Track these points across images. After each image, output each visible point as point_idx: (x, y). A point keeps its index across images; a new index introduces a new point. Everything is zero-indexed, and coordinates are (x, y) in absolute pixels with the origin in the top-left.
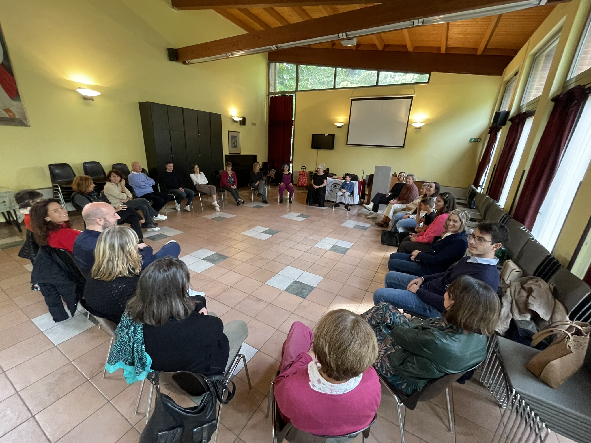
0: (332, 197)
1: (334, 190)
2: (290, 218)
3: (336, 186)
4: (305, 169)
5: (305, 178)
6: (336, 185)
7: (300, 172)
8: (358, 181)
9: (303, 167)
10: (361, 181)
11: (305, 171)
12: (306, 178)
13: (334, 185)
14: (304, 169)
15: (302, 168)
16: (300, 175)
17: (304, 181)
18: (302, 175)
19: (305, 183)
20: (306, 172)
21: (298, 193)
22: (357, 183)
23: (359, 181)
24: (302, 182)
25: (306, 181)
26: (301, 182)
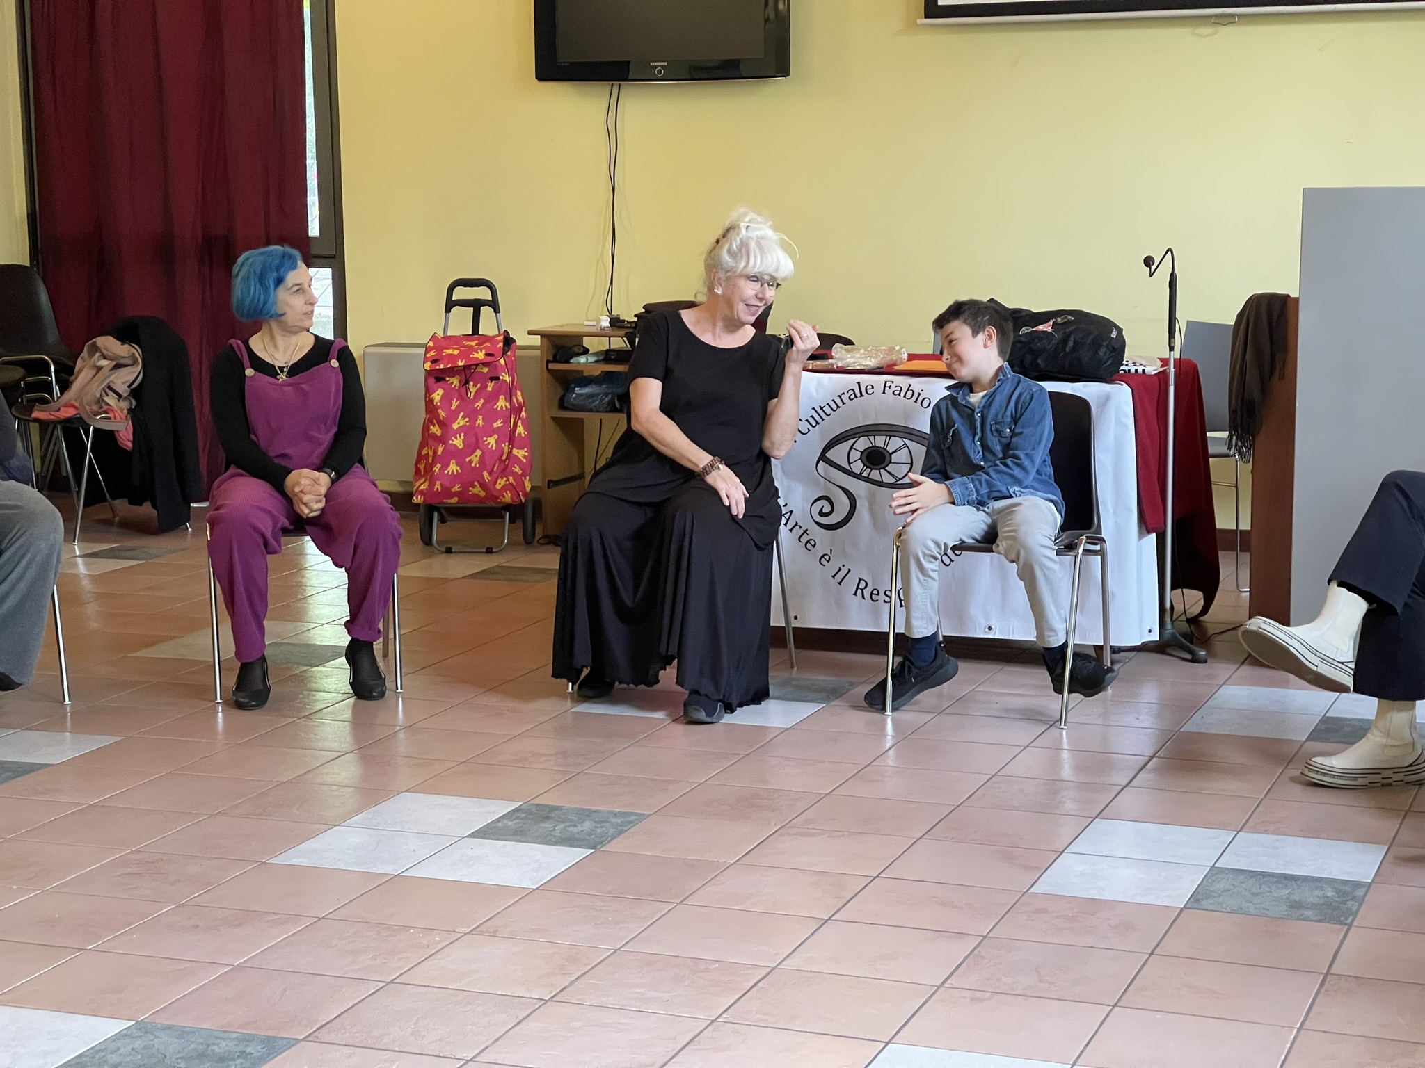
0: (851, 582)
1: (862, 505)
2: (391, 870)
3: (876, 458)
4: (494, 304)
5: (502, 403)
6: (880, 441)
7: (439, 343)
8: (1128, 378)
9: (460, 293)
10: (1163, 376)
11: (488, 326)
12: (515, 410)
13: (863, 444)
14: (476, 305)
15: (450, 305)
16: (437, 377)
17: (492, 441)
18: (467, 373)
19: (504, 465)
20: (508, 341)
21: (430, 582)
22: (1122, 394)
23: (1139, 383)
24: (475, 458)
25: (512, 439)
26: (459, 455)
